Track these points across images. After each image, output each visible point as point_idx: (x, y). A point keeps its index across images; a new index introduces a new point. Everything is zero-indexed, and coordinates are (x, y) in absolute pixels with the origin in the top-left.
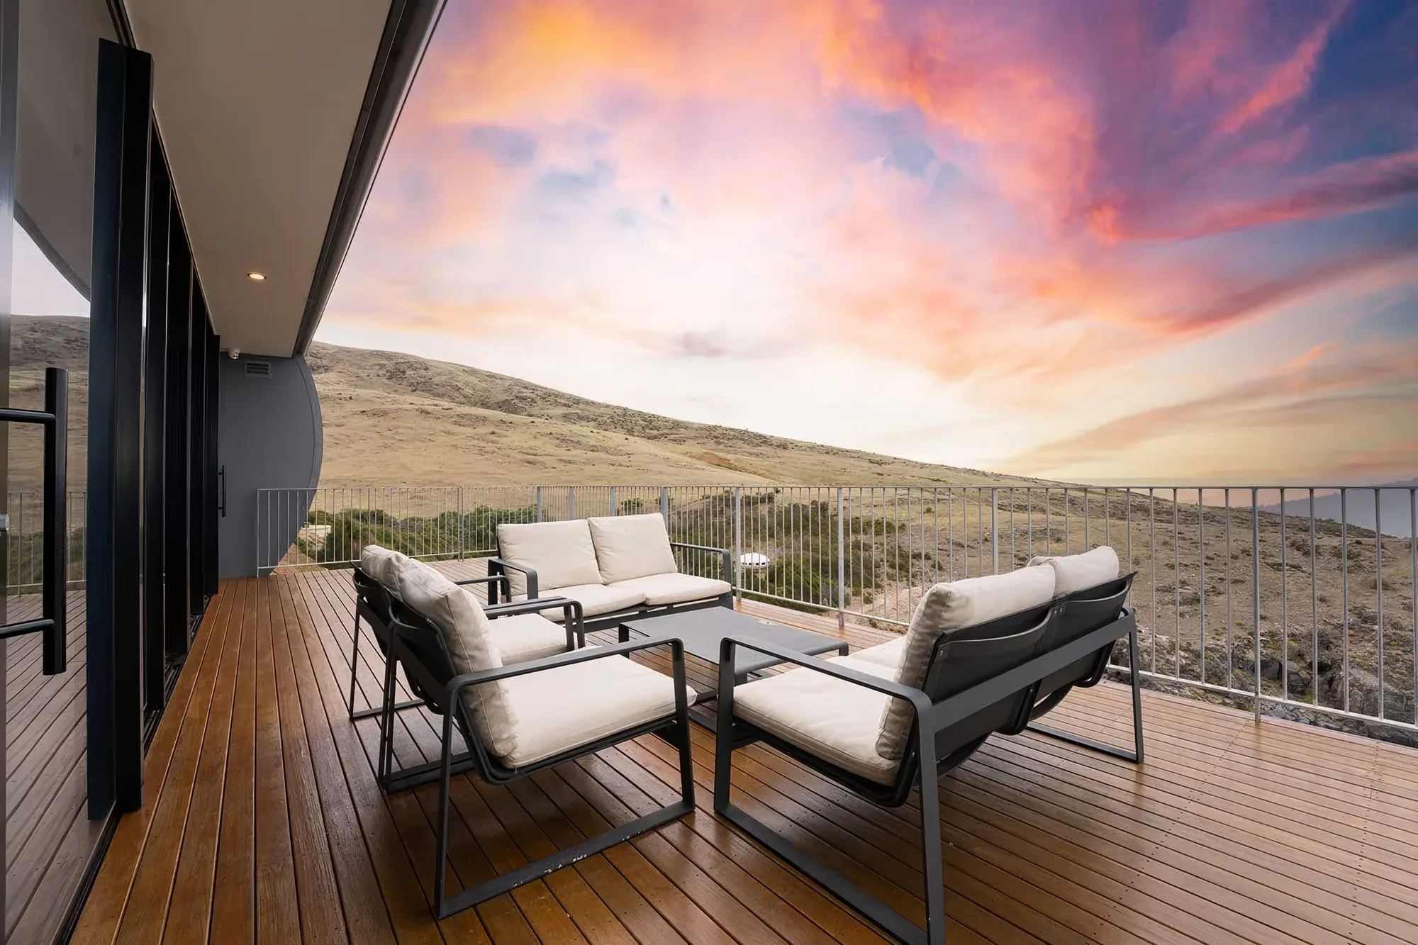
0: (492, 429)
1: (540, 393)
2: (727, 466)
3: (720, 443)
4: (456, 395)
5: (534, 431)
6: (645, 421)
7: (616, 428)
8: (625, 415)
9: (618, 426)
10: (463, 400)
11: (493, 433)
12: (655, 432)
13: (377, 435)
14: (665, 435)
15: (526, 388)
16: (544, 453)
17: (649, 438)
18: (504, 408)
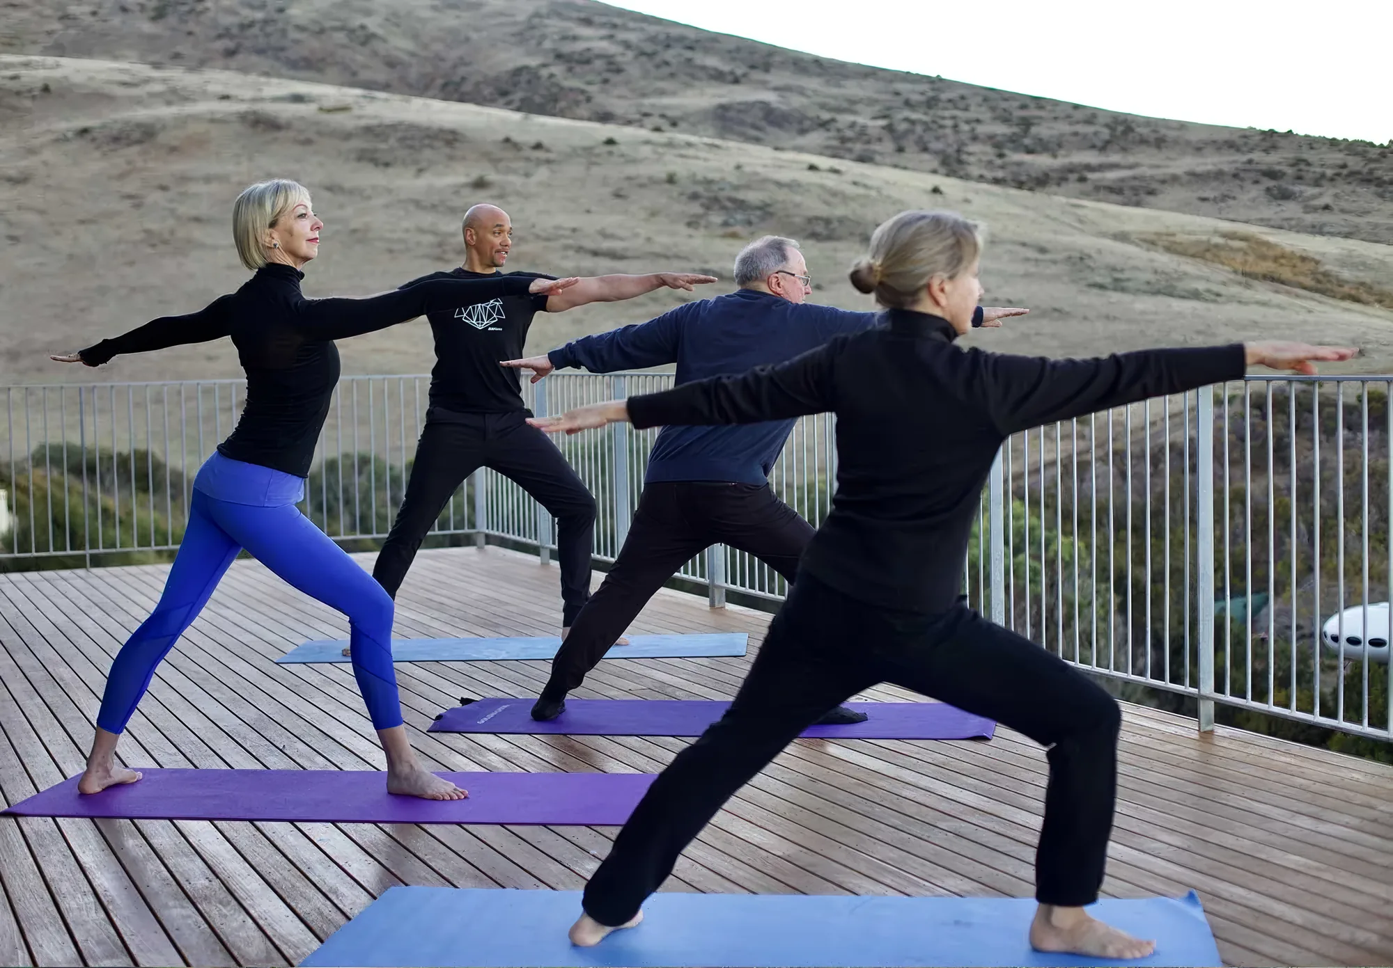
0: (475, 175)
1: (632, 37)
2: (1308, 281)
3: (1285, 196)
4: (360, 58)
5: (615, 171)
6: (1006, 120)
7: (900, 150)
8: (931, 103)
9: (909, 144)
10: (382, 75)
11: (480, 184)
12: (1043, 161)
13: (128, 203)
14: (1079, 173)
15: (587, 22)
16: (648, 248)
17: (1020, 185)
18: (518, 96)
